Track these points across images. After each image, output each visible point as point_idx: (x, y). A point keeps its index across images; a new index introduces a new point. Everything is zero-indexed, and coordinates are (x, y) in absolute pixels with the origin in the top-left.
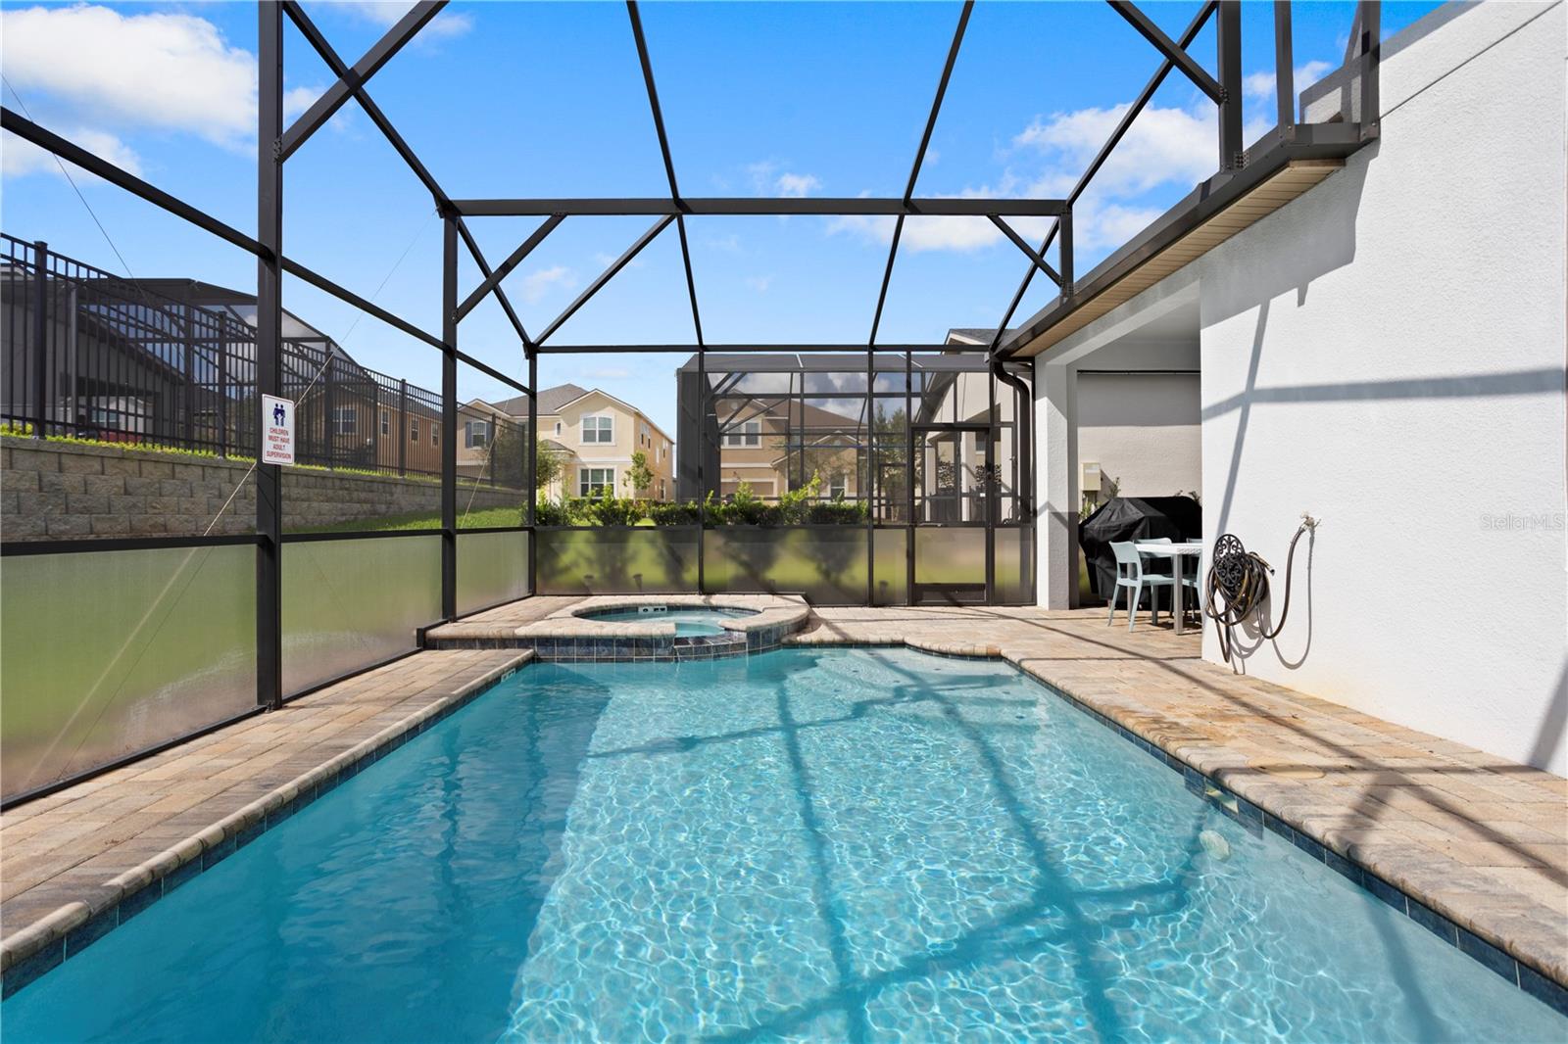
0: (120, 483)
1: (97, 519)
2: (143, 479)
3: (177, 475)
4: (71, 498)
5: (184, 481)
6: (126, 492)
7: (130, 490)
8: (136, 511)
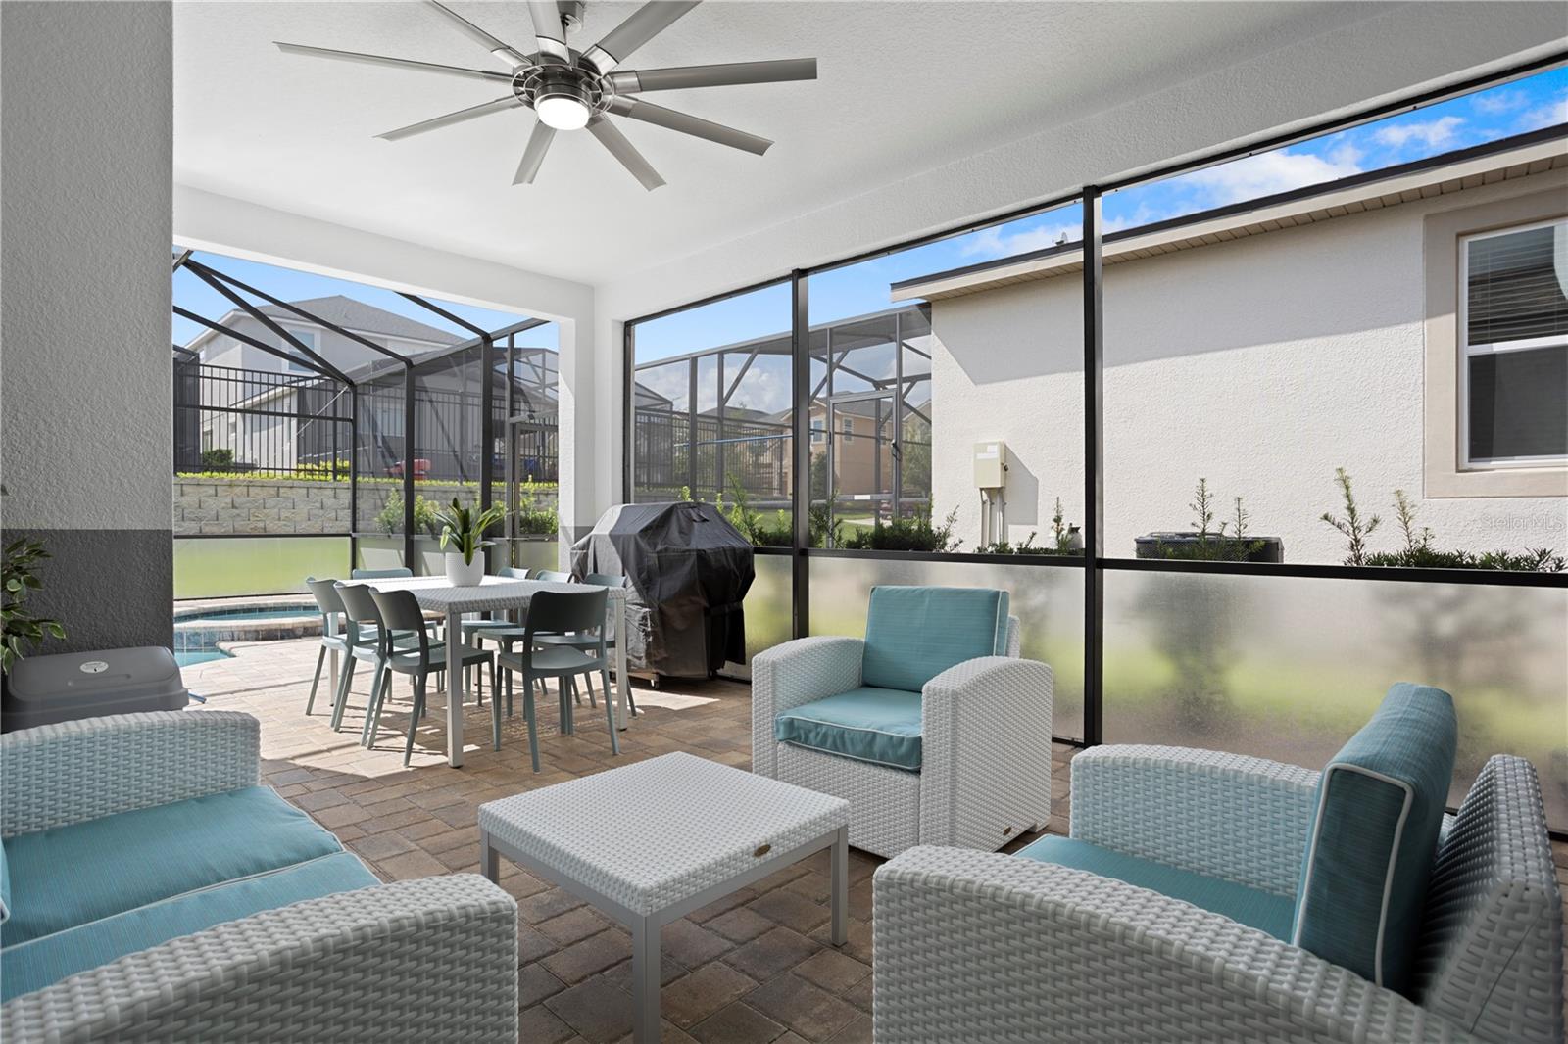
0: (229, 501)
1: (206, 525)
2: (248, 499)
3: (281, 494)
4: (186, 511)
5: (287, 498)
6: (234, 507)
7: (237, 506)
8: (239, 519)
